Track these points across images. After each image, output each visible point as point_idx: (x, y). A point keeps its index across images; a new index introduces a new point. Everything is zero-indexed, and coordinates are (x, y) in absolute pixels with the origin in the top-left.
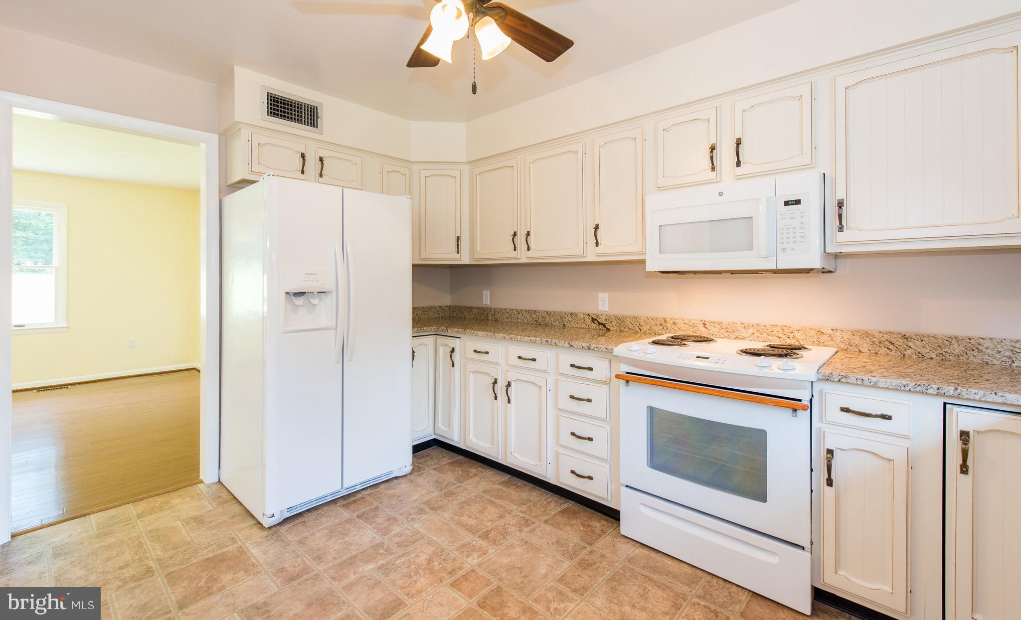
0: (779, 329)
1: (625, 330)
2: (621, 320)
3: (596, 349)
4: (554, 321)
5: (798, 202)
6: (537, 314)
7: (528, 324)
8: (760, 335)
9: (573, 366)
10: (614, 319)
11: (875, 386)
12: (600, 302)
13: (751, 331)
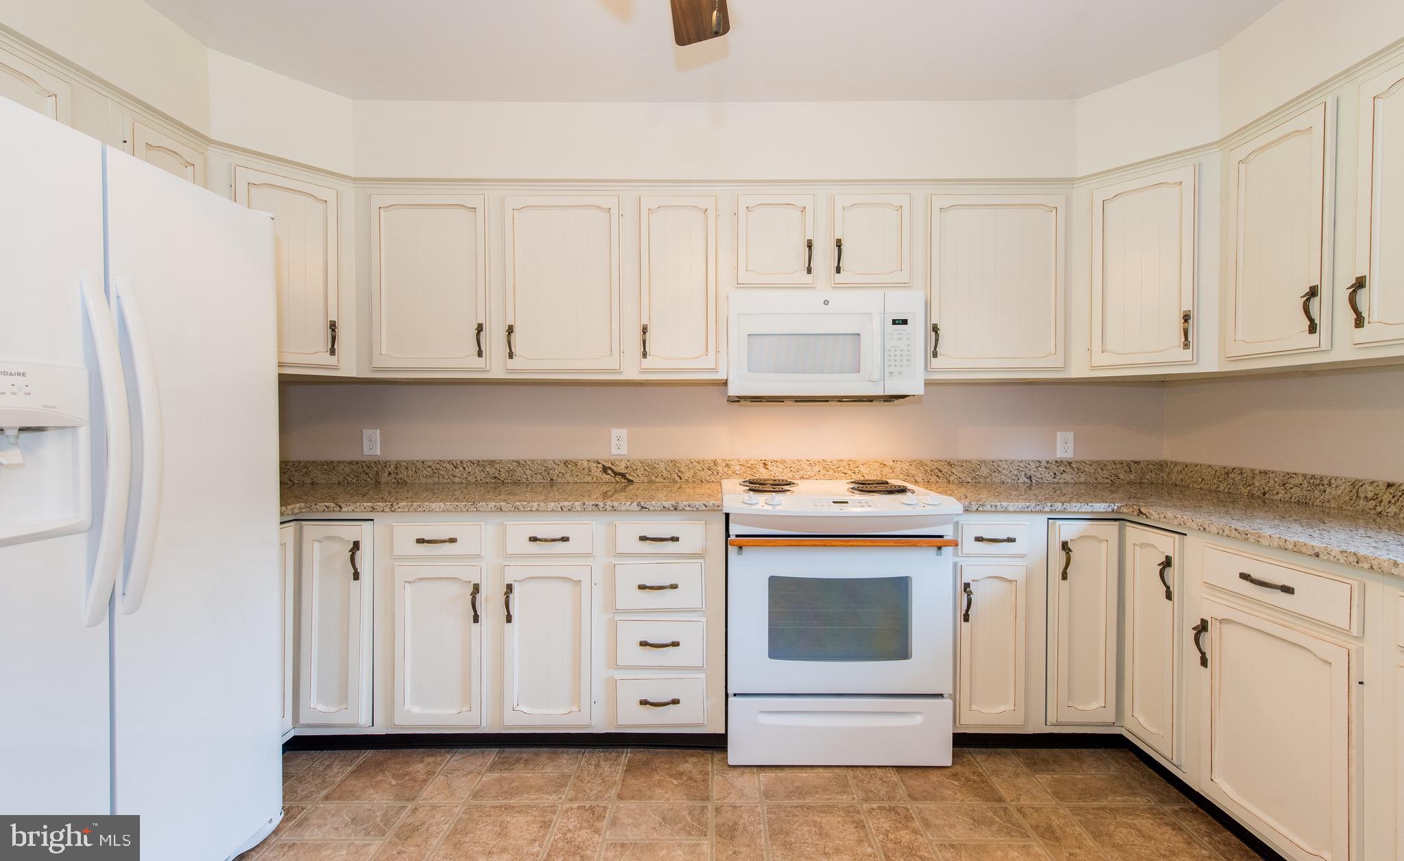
0: (845, 464)
1: (658, 480)
2: (650, 468)
3: (688, 508)
4: (532, 476)
5: (905, 322)
6: (498, 466)
7: (476, 483)
8: (826, 473)
9: (643, 539)
10: (640, 465)
11: (1006, 511)
12: (614, 442)
13: (816, 468)
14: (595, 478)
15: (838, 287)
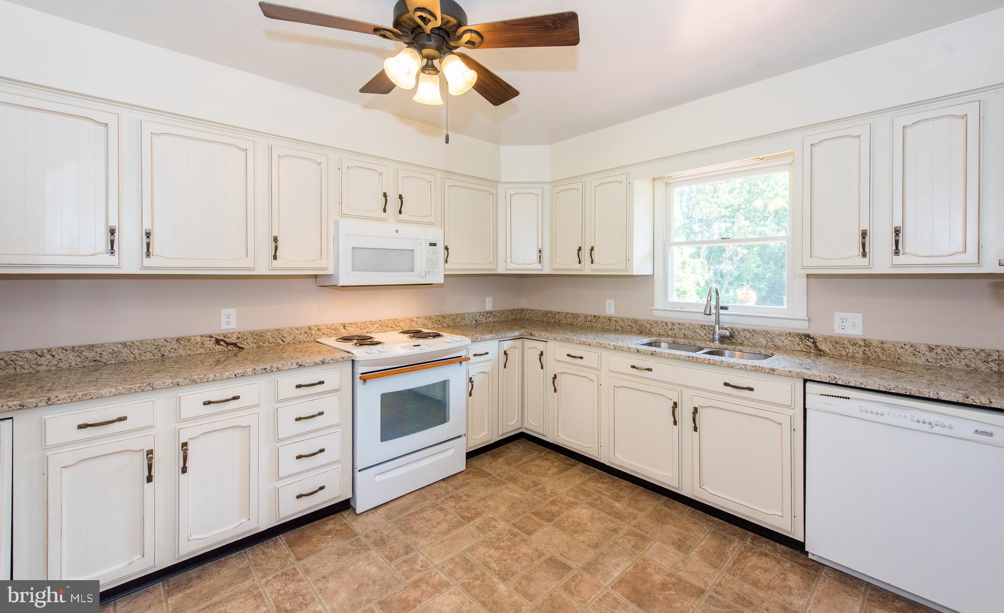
0: (392, 322)
2: (259, 336)
4: (140, 355)
5: (435, 245)
6: (99, 350)
8: (381, 328)
9: (298, 387)
10: (250, 335)
12: (224, 320)
13: (376, 326)
14: (208, 350)
15: (400, 221)
